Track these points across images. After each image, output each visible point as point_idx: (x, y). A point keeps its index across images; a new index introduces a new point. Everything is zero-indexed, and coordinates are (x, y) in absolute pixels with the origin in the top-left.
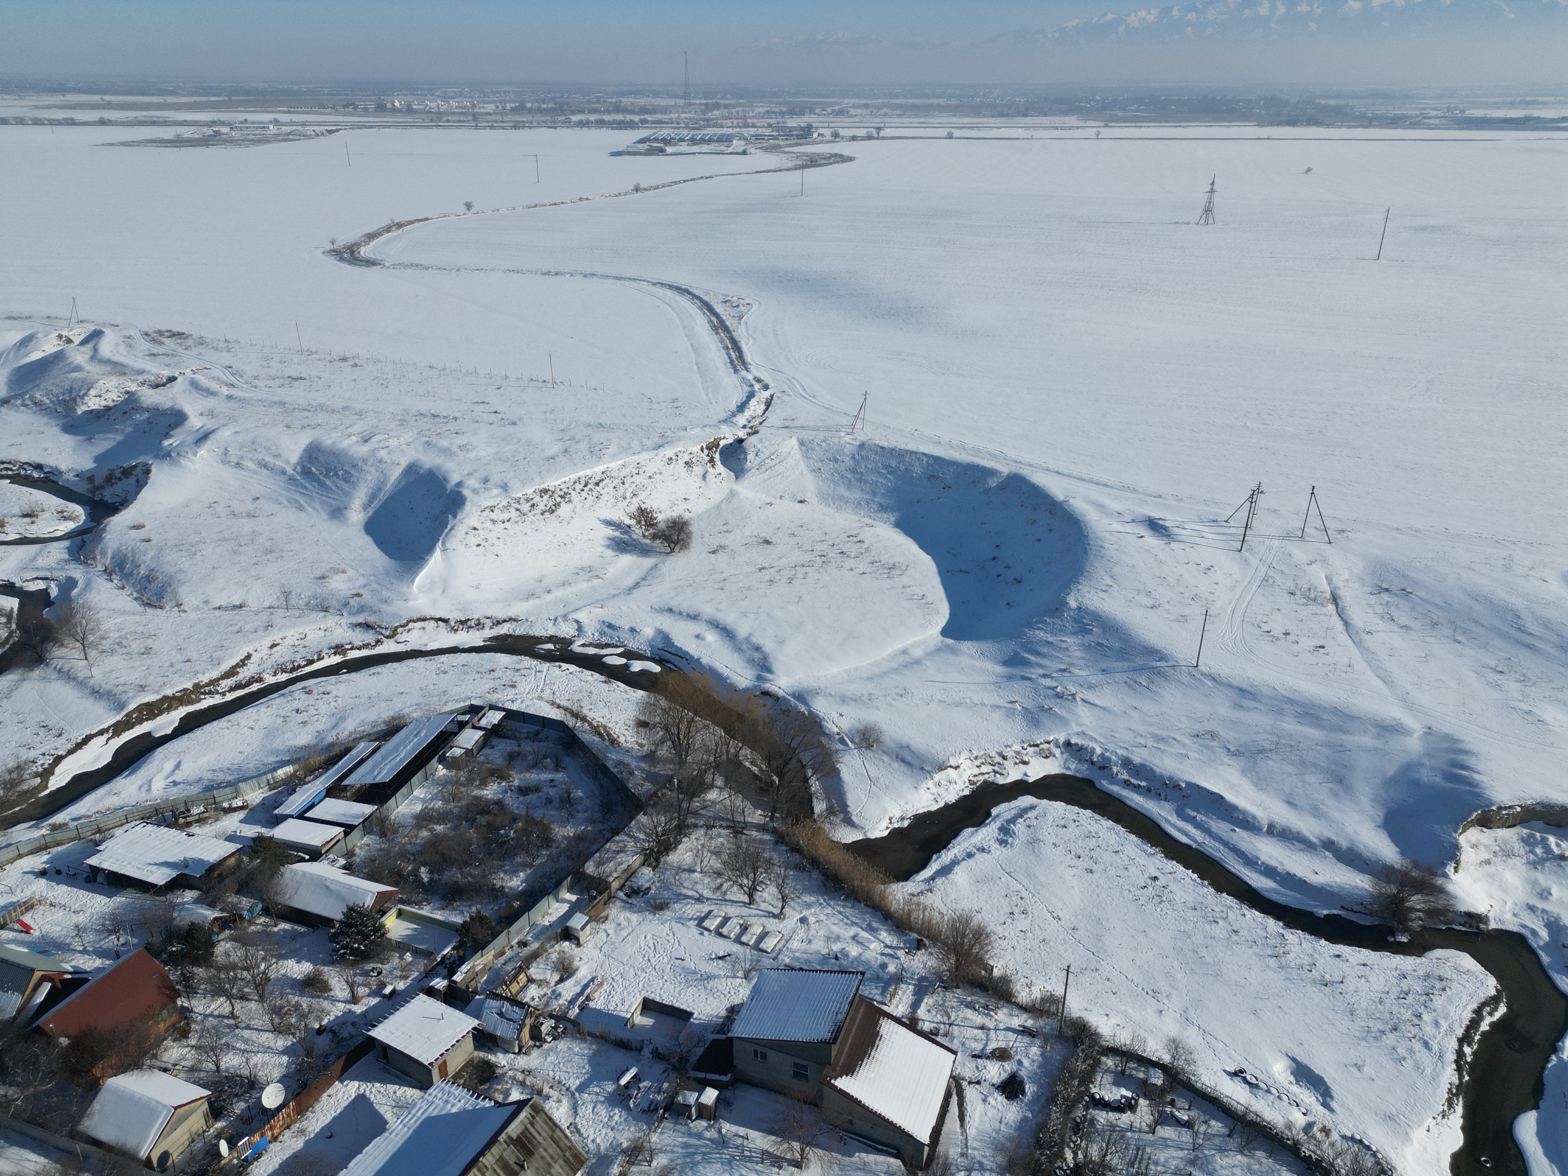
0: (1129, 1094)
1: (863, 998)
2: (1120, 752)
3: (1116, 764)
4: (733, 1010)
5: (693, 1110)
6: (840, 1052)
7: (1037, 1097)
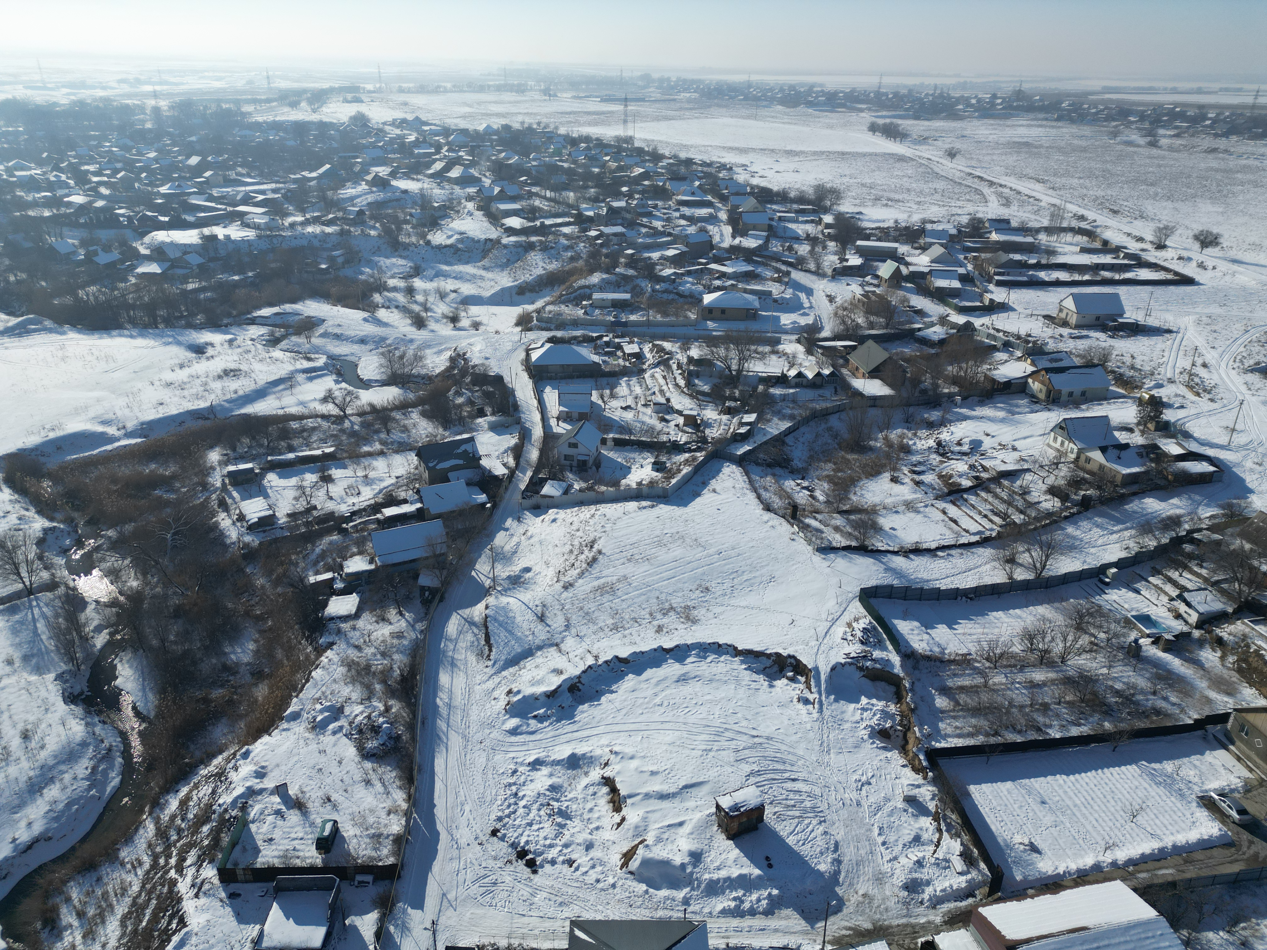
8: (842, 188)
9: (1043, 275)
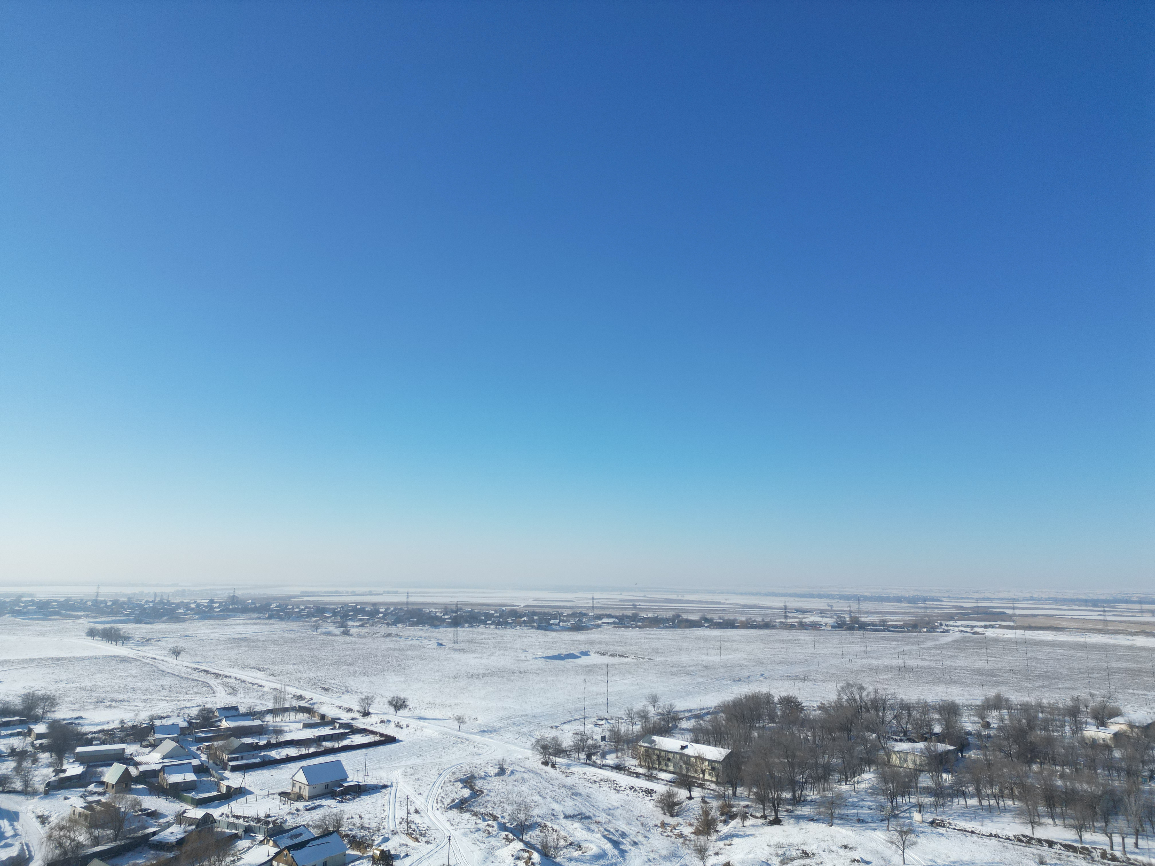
8: (57, 694)
9: (274, 754)
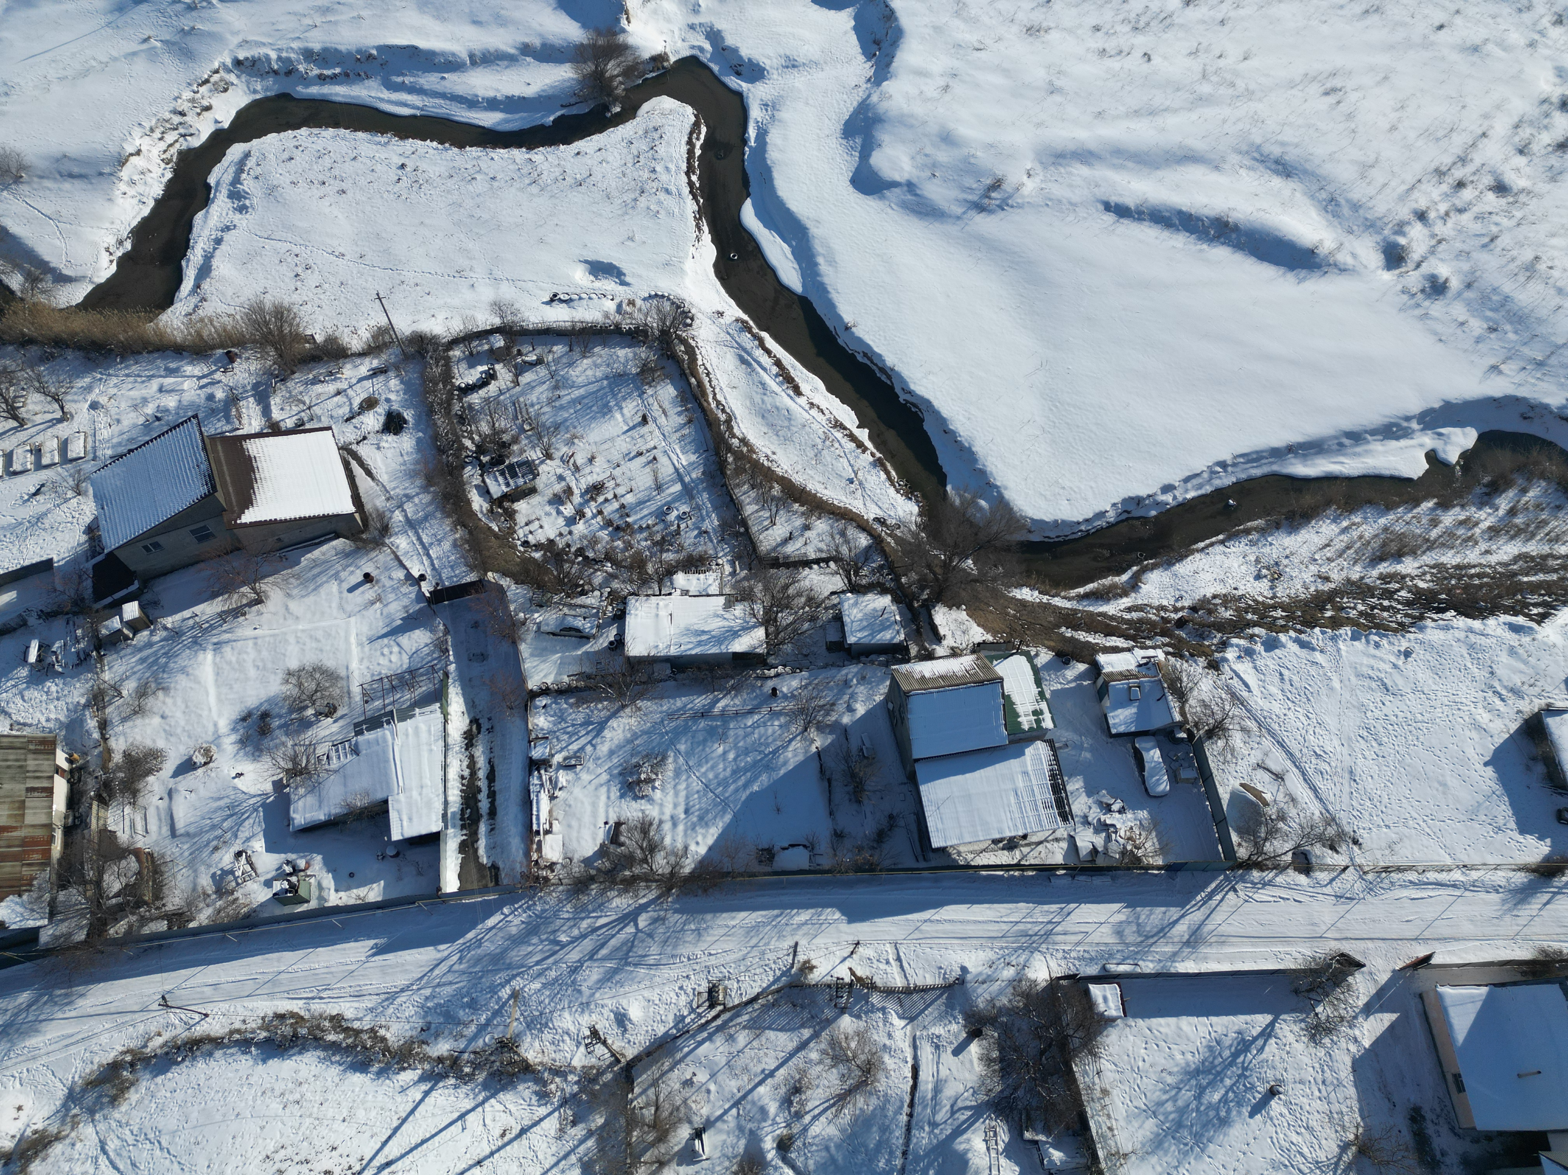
0: (485, 368)
1: (212, 438)
2: (295, 45)
3: (300, 63)
4: (92, 530)
5: (126, 631)
6: (227, 494)
7: (418, 418)
